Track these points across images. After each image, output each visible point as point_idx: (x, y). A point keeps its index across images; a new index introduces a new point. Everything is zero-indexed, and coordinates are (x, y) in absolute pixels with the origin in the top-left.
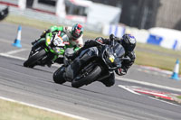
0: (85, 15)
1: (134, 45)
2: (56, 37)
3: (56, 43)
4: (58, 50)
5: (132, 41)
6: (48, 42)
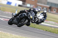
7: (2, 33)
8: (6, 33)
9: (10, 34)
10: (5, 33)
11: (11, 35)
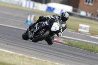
7: (39, 60)
8: (44, 60)
9: (51, 62)
10: (42, 61)
11: (52, 64)
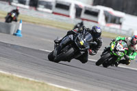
0: (120, 24)
1: (100, 34)
2: (118, 44)
3: (118, 48)
4: (119, 54)
5: (99, 31)
6: (113, 48)
